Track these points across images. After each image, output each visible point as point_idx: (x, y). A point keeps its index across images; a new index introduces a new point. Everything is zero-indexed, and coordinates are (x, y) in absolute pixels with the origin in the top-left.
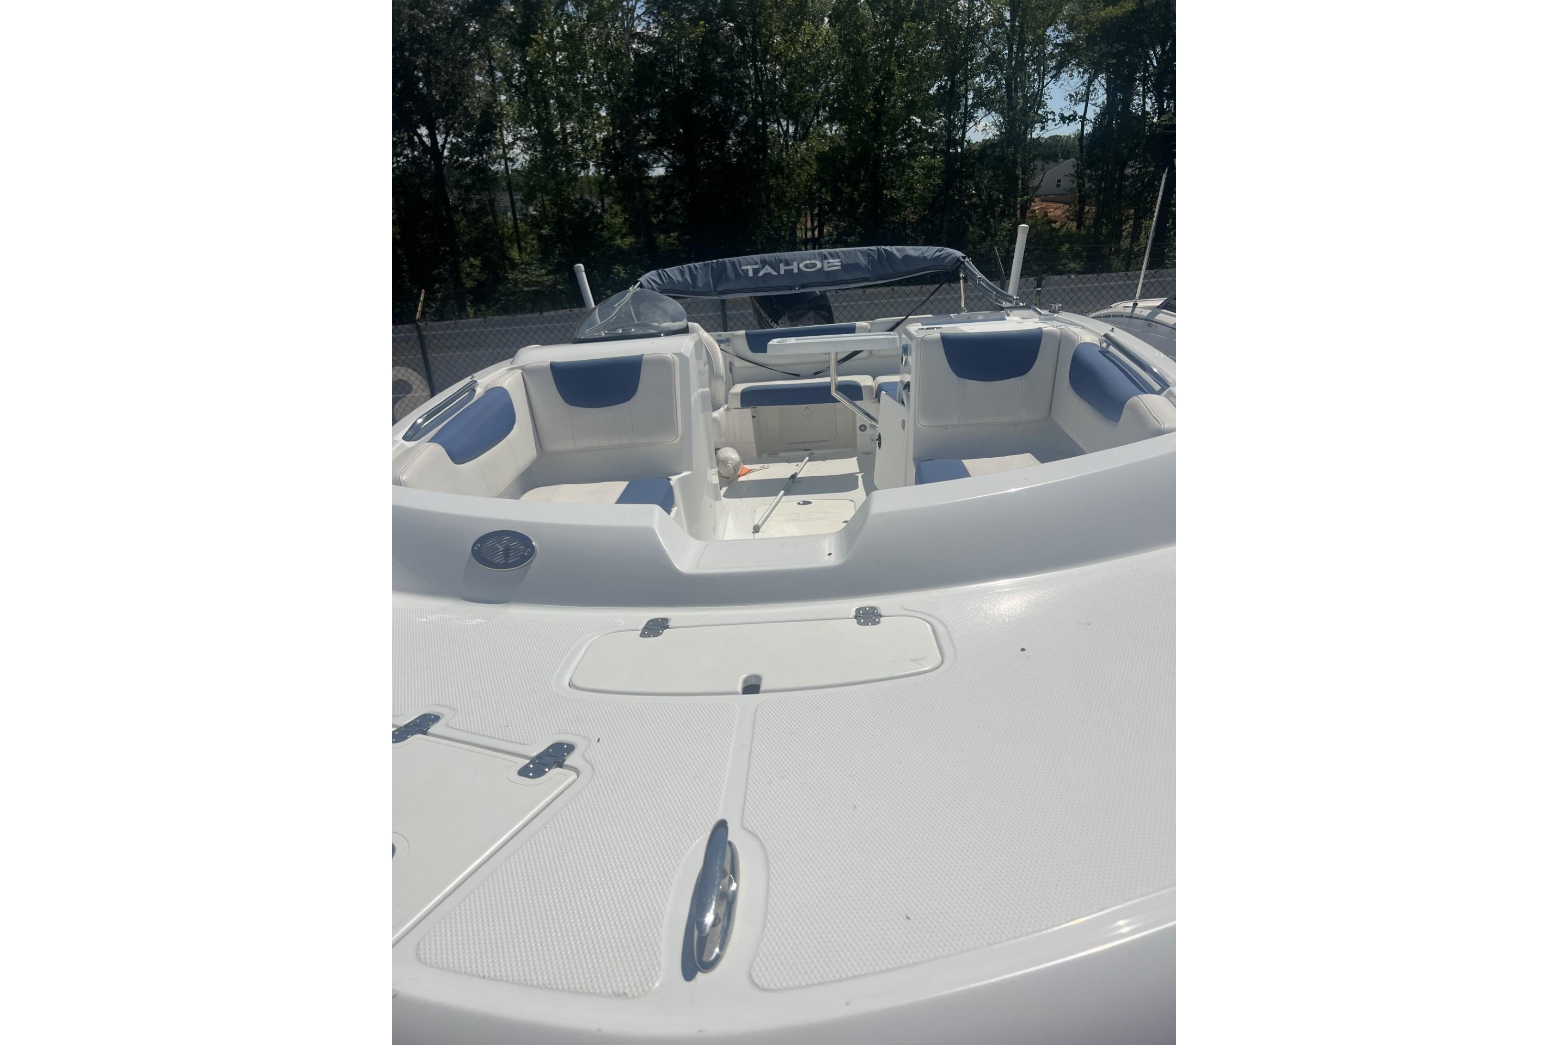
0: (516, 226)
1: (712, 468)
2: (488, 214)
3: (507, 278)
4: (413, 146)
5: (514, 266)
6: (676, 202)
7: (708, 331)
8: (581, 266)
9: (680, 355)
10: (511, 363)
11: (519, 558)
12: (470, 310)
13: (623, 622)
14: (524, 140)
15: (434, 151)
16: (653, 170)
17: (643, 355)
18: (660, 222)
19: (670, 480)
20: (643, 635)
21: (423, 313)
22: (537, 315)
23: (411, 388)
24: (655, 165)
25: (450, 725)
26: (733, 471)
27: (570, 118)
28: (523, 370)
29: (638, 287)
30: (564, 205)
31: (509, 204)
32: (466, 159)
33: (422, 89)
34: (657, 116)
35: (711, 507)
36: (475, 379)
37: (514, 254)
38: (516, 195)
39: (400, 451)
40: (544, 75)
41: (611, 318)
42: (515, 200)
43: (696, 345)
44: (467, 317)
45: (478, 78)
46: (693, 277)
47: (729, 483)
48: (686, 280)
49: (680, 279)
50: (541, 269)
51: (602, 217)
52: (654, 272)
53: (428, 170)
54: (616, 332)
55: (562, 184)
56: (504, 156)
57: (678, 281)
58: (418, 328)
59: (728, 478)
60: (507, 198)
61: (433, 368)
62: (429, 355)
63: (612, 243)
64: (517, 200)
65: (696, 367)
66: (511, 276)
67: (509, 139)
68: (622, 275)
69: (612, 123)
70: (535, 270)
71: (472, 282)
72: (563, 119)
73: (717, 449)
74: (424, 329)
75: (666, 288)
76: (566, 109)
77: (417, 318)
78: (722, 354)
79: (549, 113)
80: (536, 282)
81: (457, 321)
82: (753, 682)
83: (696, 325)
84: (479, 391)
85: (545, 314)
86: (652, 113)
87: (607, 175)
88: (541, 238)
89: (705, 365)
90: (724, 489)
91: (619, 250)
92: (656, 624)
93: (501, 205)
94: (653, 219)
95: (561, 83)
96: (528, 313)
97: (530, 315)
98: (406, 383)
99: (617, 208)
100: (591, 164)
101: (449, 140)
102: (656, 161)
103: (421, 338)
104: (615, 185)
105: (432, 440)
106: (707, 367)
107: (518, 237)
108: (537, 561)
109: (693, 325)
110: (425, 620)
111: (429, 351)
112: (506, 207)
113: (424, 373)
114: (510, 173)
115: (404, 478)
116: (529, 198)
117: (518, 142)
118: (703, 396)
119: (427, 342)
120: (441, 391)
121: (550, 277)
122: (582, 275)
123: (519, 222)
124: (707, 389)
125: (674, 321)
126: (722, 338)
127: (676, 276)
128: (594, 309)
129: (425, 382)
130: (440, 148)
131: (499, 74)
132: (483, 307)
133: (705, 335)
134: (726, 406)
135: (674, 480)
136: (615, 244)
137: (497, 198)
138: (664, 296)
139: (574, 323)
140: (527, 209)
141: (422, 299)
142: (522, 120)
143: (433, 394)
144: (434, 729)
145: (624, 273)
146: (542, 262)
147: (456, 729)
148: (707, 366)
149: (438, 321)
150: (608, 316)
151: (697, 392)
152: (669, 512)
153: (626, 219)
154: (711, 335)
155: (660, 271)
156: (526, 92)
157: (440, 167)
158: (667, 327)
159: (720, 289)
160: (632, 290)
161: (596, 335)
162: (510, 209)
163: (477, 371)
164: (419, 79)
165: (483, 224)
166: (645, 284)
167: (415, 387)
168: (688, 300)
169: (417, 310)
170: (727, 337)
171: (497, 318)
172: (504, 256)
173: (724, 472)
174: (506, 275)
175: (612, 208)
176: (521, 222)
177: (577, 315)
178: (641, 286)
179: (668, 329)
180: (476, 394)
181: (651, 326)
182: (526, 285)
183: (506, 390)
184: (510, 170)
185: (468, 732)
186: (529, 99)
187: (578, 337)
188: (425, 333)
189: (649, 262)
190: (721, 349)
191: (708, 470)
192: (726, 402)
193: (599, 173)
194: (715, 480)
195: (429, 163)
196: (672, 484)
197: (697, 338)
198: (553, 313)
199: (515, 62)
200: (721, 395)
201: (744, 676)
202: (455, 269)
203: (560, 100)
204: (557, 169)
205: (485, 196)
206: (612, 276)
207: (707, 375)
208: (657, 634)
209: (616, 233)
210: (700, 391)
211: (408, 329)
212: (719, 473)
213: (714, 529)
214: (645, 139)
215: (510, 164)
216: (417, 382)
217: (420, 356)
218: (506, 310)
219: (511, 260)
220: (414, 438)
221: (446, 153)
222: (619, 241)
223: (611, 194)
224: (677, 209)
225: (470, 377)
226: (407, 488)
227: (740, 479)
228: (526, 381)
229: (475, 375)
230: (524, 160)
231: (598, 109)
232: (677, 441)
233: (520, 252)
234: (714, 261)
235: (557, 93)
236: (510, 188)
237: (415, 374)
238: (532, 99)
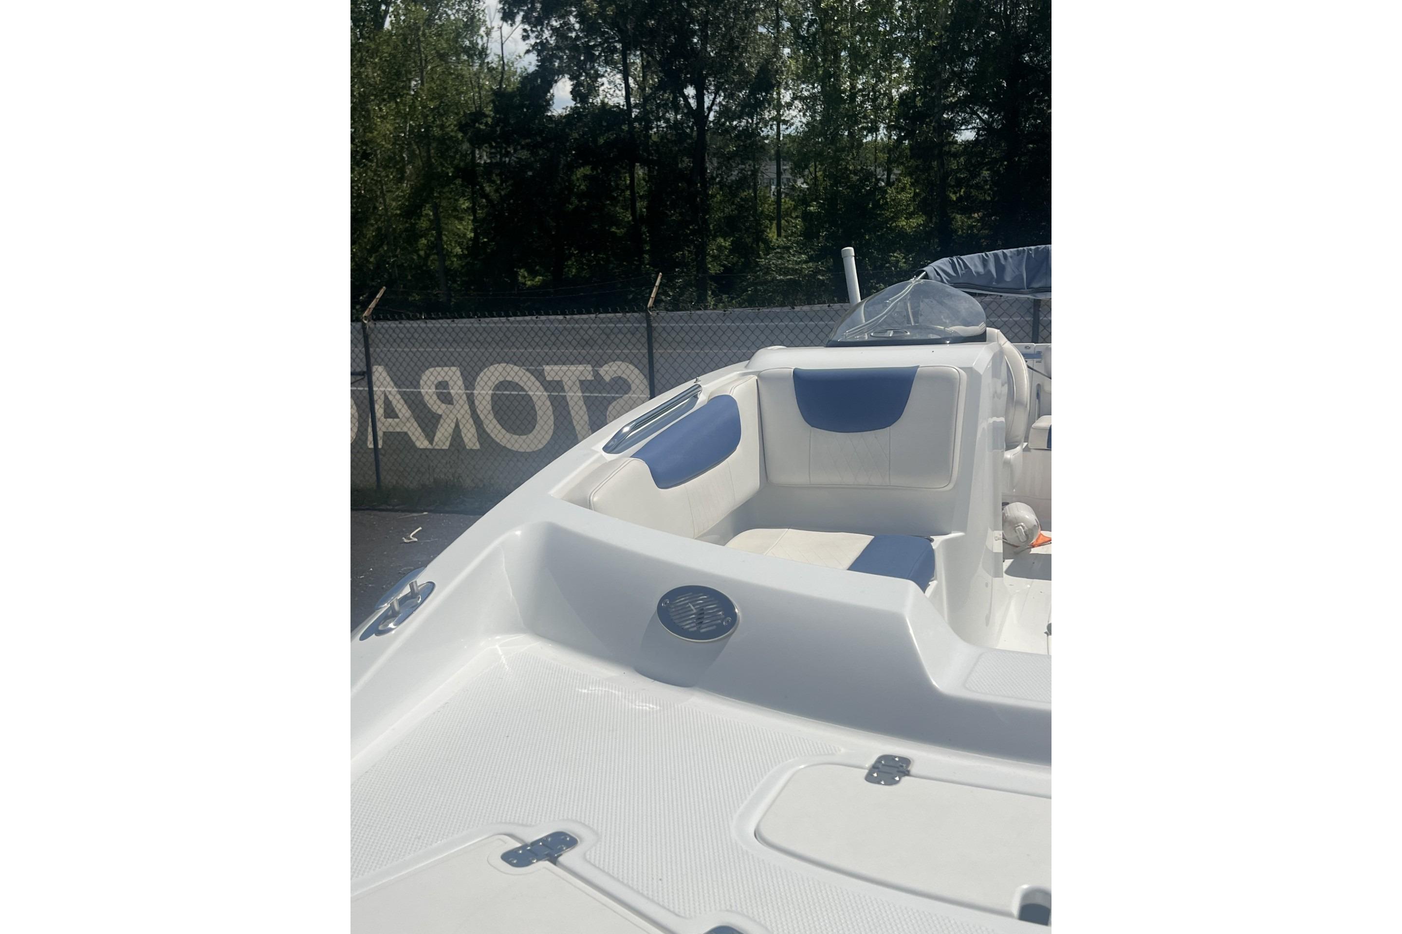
0: (778, 202)
1: (995, 528)
2: (749, 188)
3: (757, 264)
4: (676, 109)
5: (769, 249)
6: (986, 173)
7: (1011, 340)
8: (851, 249)
9: (969, 370)
10: (746, 367)
11: (714, 627)
12: (711, 300)
13: (843, 750)
14: (802, 99)
15: (699, 115)
16: (960, 134)
17: (918, 367)
18: (960, 199)
19: (932, 540)
20: (869, 778)
21: (657, 301)
22: (787, 309)
23: (630, 387)
24: (963, 127)
25: (588, 857)
26: (1025, 539)
27: (861, 73)
28: (759, 376)
29: (921, 278)
30: (838, 177)
31: (775, 176)
32: (735, 123)
33: (696, 44)
34: (974, 67)
35: (987, 585)
36: (699, 383)
37: (772, 234)
38: (784, 165)
39: (598, 465)
40: (837, 24)
41: (882, 317)
42: (782, 171)
43: (994, 358)
44: (706, 308)
45: (761, 29)
46: (1000, 268)
47: (1017, 553)
48: (989, 272)
49: (981, 270)
50: (800, 253)
51: (886, 192)
52: (946, 260)
53: (689, 136)
54: (886, 335)
55: (843, 150)
56: (778, 120)
57: (978, 273)
58: (648, 319)
59: (1017, 547)
60: (774, 168)
61: (657, 366)
62: (654, 351)
63: (894, 224)
64: (785, 170)
65: (989, 387)
66: (763, 262)
67: (786, 96)
68: (901, 264)
69: (915, 79)
70: (794, 255)
71: (717, 268)
72: (854, 74)
73: (1005, 504)
74: (654, 318)
75: (961, 281)
76: (860, 60)
77: (648, 306)
78: (1029, 372)
79: (838, 68)
80: (793, 269)
81: (693, 312)
82: (1039, 900)
83: (996, 331)
84: (702, 398)
85: (797, 309)
86: (968, 63)
87: (900, 140)
88: (806, 217)
89: (1003, 385)
90: (1008, 562)
91: (902, 234)
92: (891, 763)
93: (765, 176)
94: (951, 195)
95: (859, 31)
96: (777, 306)
97: (778, 310)
98: (625, 381)
99: (907, 180)
100: (882, 126)
101: (718, 100)
102: (965, 122)
103: (650, 329)
104: (908, 151)
105: (635, 456)
106: (1005, 389)
107: (779, 215)
108: (737, 636)
109: (993, 331)
110: (586, 691)
111: (656, 345)
112: (771, 179)
113: (647, 371)
114: (781, 139)
115: (595, 499)
116: (799, 168)
117: (797, 102)
118: (995, 427)
119: (655, 334)
120: (660, 393)
121: (811, 264)
122: (851, 261)
123: (783, 196)
124: (1002, 419)
125: (967, 324)
126: (1031, 351)
127: (975, 266)
128: (860, 304)
129: (646, 382)
130: (706, 110)
131: (787, 25)
132: (725, 297)
133: (1008, 345)
134: (1025, 444)
135: (937, 542)
136: (897, 226)
137: (762, 168)
138: (959, 292)
139: (832, 323)
140: (795, 182)
141: (657, 284)
142: (804, 76)
143: (652, 396)
144: (568, 857)
145: (905, 263)
146: (803, 247)
147: (594, 866)
148: (1006, 386)
149: (672, 311)
150: (878, 314)
151: (987, 421)
152: (924, 587)
153: (916, 195)
154: (1015, 346)
155: (955, 259)
156: (814, 44)
157: (702, 132)
158: (955, 332)
159: (1036, 285)
160: (913, 281)
161: (858, 338)
162: (775, 182)
163: (704, 372)
164: (694, 33)
165: (742, 199)
166: (932, 274)
167: (633, 387)
168: (988, 299)
169: (650, 296)
170: (1037, 350)
171: (738, 310)
172: (759, 236)
173: (1011, 539)
174: (758, 260)
175: (899, 180)
176: (785, 197)
177: (836, 312)
178: (926, 277)
179: (955, 335)
180: (698, 401)
181: (933, 329)
182: (780, 271)
183: (735, 401)
184: (781, 135)
185: (608, 874)
186: (816, 52)
187: (834, 339)
188: (654, 325)
189: (939, 249)
190: (1029, 367)
191: (990, 531)
192: (1026, 439)
193: (890, 138)
194: (998, 547)
195: (692, 128)
196: (934, 547)
197: (997, 349)
198: (806, 308)
199: (807, 10)
200: (1020, 428)
201: (1025, 886)
202: (701, 251)
203: (854, 53)
204: (837, 133)
205: (748, 167)
206: (887, 265)
207: (1004, 399)
208: (891, 782)
209: (901, 211)
210: (991, 420)
211: (636, 318)
212: (1004, 538)
213: (988, 619)
214: (953, 95)
215: (783, 127)
216: (637, 382)
217: (645, 351)
218: (751, 302)
219: (767, 242)
220: (615, 451)
221: (711, 117)
222: (903, 223)
223: (902, 163)
224: (986, 181)
225: (695, 380)
226: (596, 513)
227: (1034, 551)
228: (761, 391)
229: (699, 378)
230: (800, 124)
231: (900, 60)
232: (951, 486)
233: (779, 235)
234: (1033, 248)
235: (851, 44)
236: (779, 158)
237: (637, 371)
238: (820, 52)
